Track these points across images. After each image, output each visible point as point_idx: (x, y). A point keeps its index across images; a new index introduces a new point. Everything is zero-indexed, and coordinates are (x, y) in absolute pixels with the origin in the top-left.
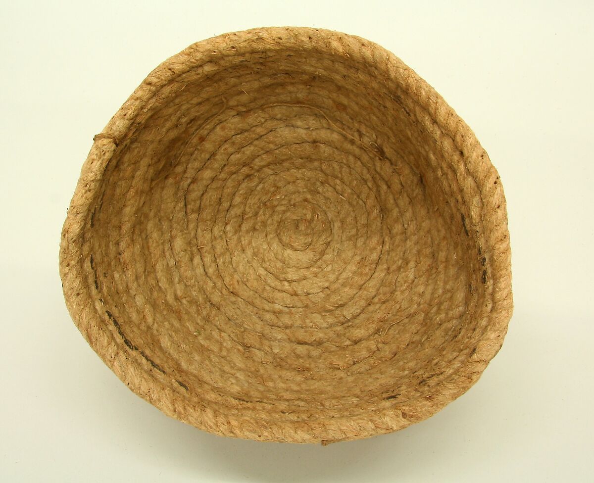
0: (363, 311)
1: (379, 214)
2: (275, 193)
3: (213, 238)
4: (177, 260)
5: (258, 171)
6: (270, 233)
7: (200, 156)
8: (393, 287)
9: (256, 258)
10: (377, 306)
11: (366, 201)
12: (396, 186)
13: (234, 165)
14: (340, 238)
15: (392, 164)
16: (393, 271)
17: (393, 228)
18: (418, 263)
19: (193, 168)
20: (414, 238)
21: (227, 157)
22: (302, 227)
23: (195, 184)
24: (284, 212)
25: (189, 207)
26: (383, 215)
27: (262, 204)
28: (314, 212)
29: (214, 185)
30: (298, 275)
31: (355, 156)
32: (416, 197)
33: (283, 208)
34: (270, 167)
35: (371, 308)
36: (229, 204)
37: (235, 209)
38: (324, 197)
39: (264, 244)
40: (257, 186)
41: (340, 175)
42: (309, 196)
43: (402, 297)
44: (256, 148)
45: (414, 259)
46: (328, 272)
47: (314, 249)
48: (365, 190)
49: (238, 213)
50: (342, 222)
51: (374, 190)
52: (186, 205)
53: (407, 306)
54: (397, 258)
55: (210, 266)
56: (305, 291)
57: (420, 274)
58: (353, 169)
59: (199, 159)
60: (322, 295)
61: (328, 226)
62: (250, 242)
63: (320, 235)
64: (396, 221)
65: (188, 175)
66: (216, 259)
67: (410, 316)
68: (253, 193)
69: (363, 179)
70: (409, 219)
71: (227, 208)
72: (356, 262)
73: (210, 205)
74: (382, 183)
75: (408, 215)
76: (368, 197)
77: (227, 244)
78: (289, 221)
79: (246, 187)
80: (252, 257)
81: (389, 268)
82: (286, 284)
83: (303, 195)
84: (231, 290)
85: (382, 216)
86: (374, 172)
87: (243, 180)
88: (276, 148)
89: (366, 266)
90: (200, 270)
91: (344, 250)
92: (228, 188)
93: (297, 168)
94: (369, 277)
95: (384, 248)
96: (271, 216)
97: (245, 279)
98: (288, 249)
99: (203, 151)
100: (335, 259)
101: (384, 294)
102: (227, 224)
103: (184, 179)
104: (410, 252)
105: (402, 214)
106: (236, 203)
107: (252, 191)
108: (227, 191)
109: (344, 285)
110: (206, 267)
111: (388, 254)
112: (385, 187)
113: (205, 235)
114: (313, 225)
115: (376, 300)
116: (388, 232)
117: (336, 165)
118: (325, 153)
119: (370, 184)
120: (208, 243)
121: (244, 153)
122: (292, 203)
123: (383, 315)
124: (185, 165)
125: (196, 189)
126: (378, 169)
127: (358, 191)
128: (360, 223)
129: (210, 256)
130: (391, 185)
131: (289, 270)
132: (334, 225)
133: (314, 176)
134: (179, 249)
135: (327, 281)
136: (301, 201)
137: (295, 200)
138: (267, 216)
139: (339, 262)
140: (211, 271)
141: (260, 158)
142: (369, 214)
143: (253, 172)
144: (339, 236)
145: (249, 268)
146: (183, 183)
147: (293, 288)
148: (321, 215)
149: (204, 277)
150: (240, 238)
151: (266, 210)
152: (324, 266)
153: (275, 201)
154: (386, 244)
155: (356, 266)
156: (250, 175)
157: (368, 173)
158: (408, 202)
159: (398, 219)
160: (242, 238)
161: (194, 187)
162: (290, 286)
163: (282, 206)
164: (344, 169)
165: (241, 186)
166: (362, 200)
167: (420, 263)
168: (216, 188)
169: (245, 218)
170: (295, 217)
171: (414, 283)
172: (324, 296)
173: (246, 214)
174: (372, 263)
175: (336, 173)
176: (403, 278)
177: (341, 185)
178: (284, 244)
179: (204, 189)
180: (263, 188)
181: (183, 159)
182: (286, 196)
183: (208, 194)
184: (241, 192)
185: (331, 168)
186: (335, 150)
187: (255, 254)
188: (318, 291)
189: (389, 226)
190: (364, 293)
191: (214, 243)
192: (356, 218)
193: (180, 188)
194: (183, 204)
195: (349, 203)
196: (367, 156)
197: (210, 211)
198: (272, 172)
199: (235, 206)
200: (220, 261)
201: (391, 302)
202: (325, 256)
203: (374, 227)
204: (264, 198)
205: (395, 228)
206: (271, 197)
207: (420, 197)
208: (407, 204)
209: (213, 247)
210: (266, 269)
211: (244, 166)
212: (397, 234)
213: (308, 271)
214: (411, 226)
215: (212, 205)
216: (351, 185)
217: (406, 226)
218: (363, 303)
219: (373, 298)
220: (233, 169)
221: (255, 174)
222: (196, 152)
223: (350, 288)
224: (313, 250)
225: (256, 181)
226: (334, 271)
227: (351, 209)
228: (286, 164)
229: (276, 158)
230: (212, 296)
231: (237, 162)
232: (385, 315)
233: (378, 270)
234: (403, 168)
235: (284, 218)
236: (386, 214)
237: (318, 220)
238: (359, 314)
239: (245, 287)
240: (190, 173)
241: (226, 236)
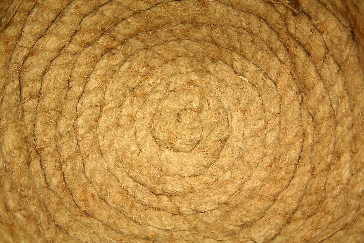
0: (279, 233)
1: (296, 96)
2: (147, 76)
3: (58, 135)
4: (8, 161)
5: (123, 43)
6: (141, 130)
7: (42, 16)
8: (321, 195)
9: (120, 165)
10: (301, 223)
11: (277, 80)
12: (319, 51)
13: (89, 31)
14: (241, 133)
15: (310, 19)
16: (320, 171)
17: (317, 111)
18: (354, 153)
19: (31, 33)
20: (347, 121)
21: (80, 20)
22: (186, 119)
23: (34, 57)
24: (160, 100)
25: (25, 89)
26: (302, 98)
27: (128, 91)
28: (202, 98)
29: (60, 60)
30: (183, 185)
31: (259, 17)
32: (346, 61)
33: (158, 96)
34: (139, 37)
35: (292, 227)
36: (81, 89)
37: (91, 96)
38: (218, 78)
39: (131, 144)
40: (121, 65)
41: (238, 46)
42: (195, 78)
43: (334, 204)
44: (120, 7)
45: (348, 149)
46: (226, 180)
47: (204, 147)
48: (275, 64)
49: (94, 103)
50: (244, 112)
51: (288, 62)
52: (20, 88)
53: (342, 214)
54: (325, 152)
55: (53, 174)
56: (193, 207)
57: (358, 168)
58: (257, 36)
59: (40, 19)
60: (218, 213)
61: (224, 116)
62: (111, 142)
63: (212, 128)
64: (320, 101)
65: (23, 42)
66: (61, 165)
67: (345, 227)
68: (115, 75)
69: (271, 49)
70: (339, 95)
71: (78, 95)
72: (266, 166)
73: (55, 88)
74: (298, 50)
75: (338, 88)
76: (279, 74)
77: (77, 144)
78: (167, 111)
79: (106, 66)
80: (115, 162)
81: (313, 169)
82: (165, 198)
83: (186, 76)
84: (83, 209)
85: (300, 98)
86: (286, 37)
87: (102, 55)
88: (147, 7)
89: (281, 168)
90: (40, 179)
91: (248, 150)
92: (80, 66)
93: (177, 39)
94: (286, 183)
95: (306, 143)
96: (141, 107)
97: (104, 193)
98: (167, 150)
99: (46, 8)
100: (236, 163)
101: (310, 205)
102: (78, 117)
103: (18, 48)
104: (342, 141)
105: (328, 89)
106: (91, 89)
107: (115, 71)
108: (80, 70)
109: (250, 197)
110: (47, 176)
111: (312, 150)
112: (302, 55)
113: (48, 131)
114: (202, 116)
115: (298, 214)
116: (311, 119)
117: (232, 31)
118: (215, 13)
119: (281, 56)
120: (50, 142)
121: (102, 13)
122: (172, 88)
123: (308, 231)
124: (20, 27)
125: (35, 63)
126: (292, 30)
127: (266, 67)
128: (270, 112)
129: (53, 160)
130: (311, 49)
131: (168, 178)
132: (232, 116)
133: (202, 50)
134: (11, 146)
135: (225, 193)
136: (183, 85)
137: (175, 83)
138: (136, 108)
139: (242, 167)
140: (54, 181)
141: (124, 22)
142: (281, 97)
143: (115, 43)
144: (239, 131)
145: (110, 177)
146: (18, 55)
147: (174, 204)
148: (213, 101)
149: (46, 190)
150: (97, 138)
151: (135, 98)
152: (220, 173)
153: (148, 87)
154: (307, 137)
155: (266, 170)
156: (112, 49)
157: (278, 40)
158: (336, 71)
159: (323, 97)
160: (100, 138)
161: (33, 61)
162: (171, 200)
163: (157, 94)
164: (243, 36)
165: (98, 64)
166: (271, 80)
167: (357, 152)
168: (63, 64)
169: (104, 109)
170: (175, 106)
171: (351, 182)
172: (221, 213)
173: (105, 104)
174: (289, 165)
175: (232, 42)
176: (334, 178)
177: (241, 61)
178: (161, 143)
179: (47, 64)
180: (130, 68)
181: (17, 18)
182: (162, 79)
183: (52, 72)
184: (98, 73)
185: (225, 36)
186: (230, 8)
187: (119, 160)
188: (212, 208)
189: (311, 111)
190: (280, 207)
191: (59, 142)
192: (263, 104)
193: (13, 61)
194: (16, 83)
195: (253, 85)
196: (276, 14)
197: (54, 96)
198: (142, 44)
199: (90, 92)
200: (67, 168)
201: (318, 214)
202: (220, 160)
203: (290, 114)
204: (132, 82)
205: (319, 111)
206: (140, 82)
207: (351, 59)
208: (334, 74)
209: (58, 149)
210: (135, 180)
211: (102, 34)
212: (323, 118)
213: (197, 181)
214: (343, 105)
215: (57, 88)
216: (255, 58)
217: (335, 106)
218: (279, 220)
219: (293, 213)
220: (88, 37)
221: (119, 48)
222: (35, 10)
223: (259, 200)
224: (203, 150)
225: (119, 57)
226: (235, 179)
227: (255, 93)
228: (161, 33)
229: (148, 22)
230: (57, 215)
231: (93, 27)
232: (311, 232)
233: (298, 173)
234: (327, 22)
235: (160, 108)
236: (305, 94)
237: (209, 109)
238: (275, 237)
239: (104, 204)
240: (27, 40)
241: (76, 132)
